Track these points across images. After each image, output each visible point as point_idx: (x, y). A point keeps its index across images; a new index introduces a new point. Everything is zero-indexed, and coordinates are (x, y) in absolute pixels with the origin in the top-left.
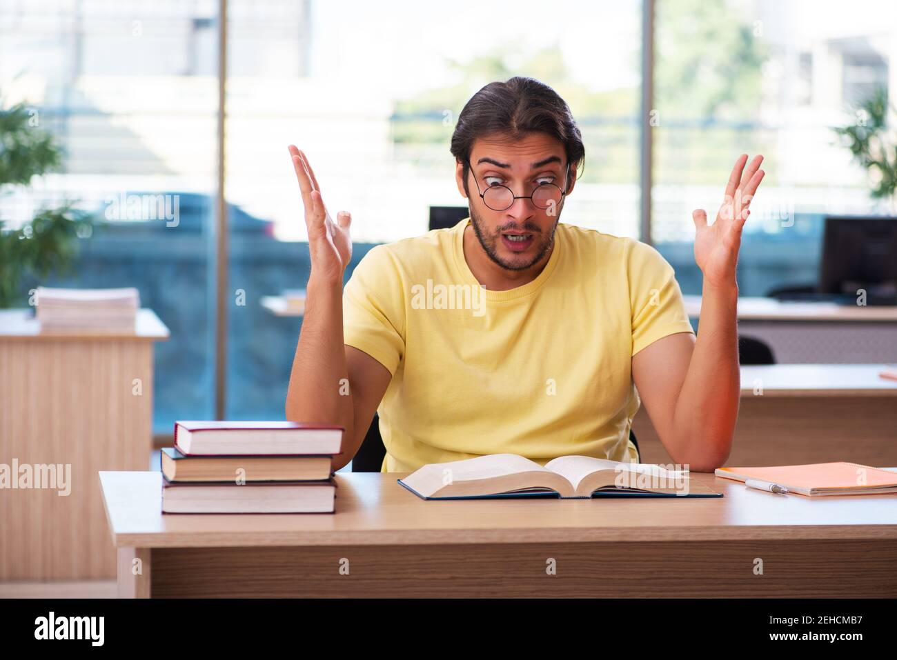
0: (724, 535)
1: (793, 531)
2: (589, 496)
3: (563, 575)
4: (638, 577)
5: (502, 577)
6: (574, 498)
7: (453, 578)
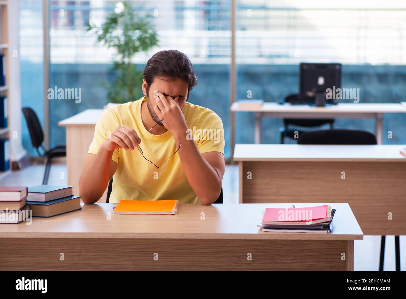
0: (154, 236)
3: (105, 249)
4: (135, 251)
5: (81, 250)
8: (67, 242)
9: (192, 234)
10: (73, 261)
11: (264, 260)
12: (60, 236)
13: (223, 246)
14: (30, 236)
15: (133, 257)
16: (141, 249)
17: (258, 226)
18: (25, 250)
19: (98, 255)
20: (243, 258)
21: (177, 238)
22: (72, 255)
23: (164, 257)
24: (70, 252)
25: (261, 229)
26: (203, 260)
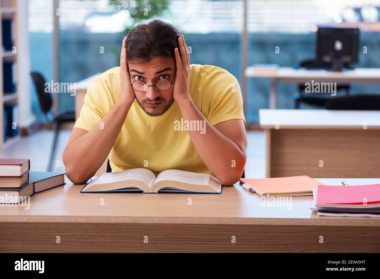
1: (218, 220)
2: (157, 192)
3: (124, 235)
4: (160, 237)
5: (95, 235)
6: (150, 193)
7: (73, 235)
8: (78, 226)
9: (232, 218)
10: (85, 249)
11: (317, 249)
12: (69, 220)
13: (267, 232)
14: (32, 221)
15: (157, 244)
16: (167, 235)
17: (311, 209)
18: (28, 236)
19: (115, 242)
20: (290, 246)
21: (212, 223)
22: (84, 242)
23: (194, 245)
24: (82, 239)
25: (315, 212)
26: (242, 249)
